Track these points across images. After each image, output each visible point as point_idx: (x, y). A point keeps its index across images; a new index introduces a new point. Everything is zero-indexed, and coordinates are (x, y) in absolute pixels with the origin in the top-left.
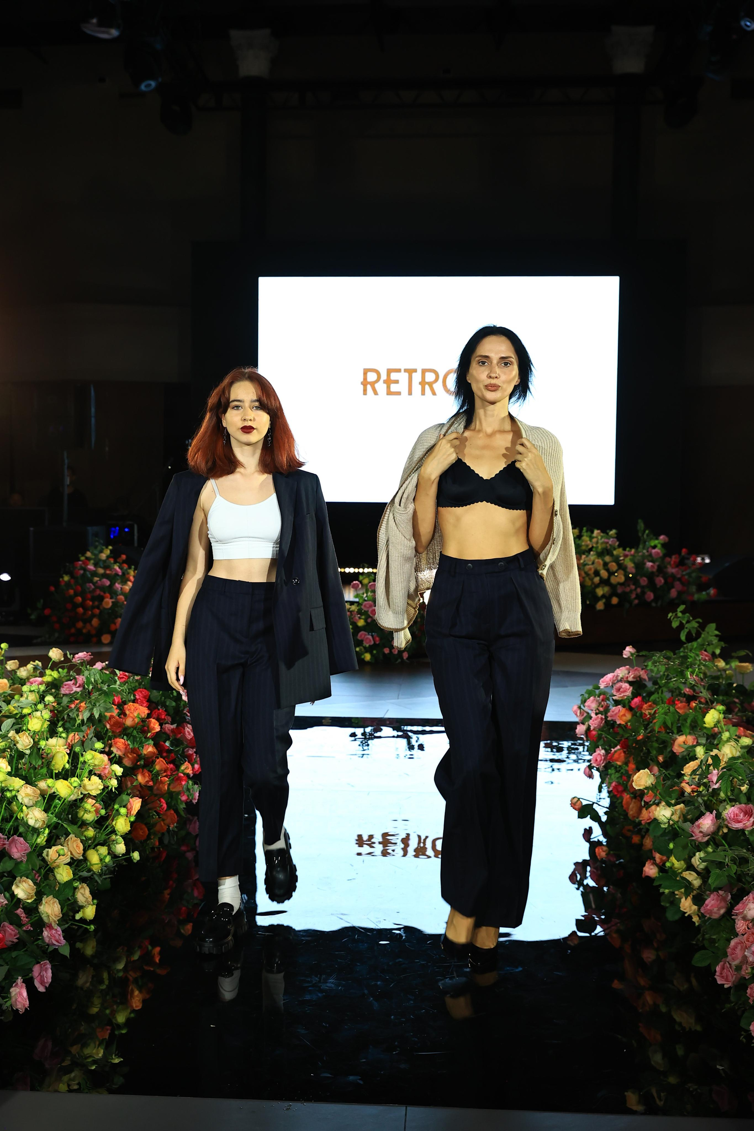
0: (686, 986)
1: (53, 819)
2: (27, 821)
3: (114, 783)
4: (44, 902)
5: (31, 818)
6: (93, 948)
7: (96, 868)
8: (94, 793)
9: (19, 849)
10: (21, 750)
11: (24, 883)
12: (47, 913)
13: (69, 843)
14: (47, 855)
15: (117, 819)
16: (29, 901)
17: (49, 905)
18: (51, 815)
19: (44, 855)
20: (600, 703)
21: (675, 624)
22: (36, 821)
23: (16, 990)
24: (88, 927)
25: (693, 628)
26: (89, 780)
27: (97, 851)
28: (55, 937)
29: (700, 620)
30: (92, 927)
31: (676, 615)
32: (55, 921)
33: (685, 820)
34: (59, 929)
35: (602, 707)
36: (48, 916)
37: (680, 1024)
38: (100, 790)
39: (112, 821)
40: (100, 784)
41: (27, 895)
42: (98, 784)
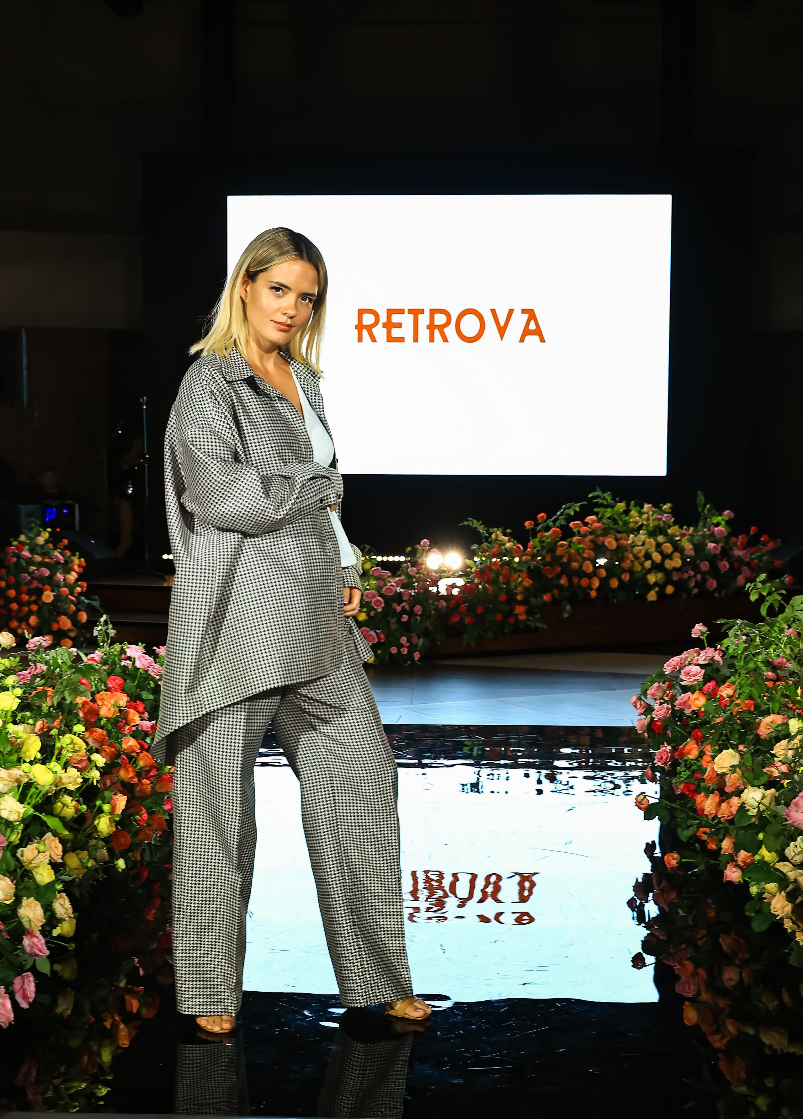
0: (776, 1003)
1: (29, 810)
3: (95, 775)
4: (24, 904)
5: (5, 810)
6: (72, 971)
7: (78, 873)
8: (71, 787)
11: (1, 882)
12: (28, 917)
13: (46, 843)
14: (22, 855)
15: (99, 818)
16: (8, 902)
17: (30, 907)
18: (27, 806)
19: (19, 854)
20: (665, 693)
21: (753, 597)
22: (10, 813)
24: (68, 946)
25: (776, 600)
26: (66, 772)
27: (77, 855)
28: (36, 945)
29: (784, 592)
30: (72, 946)
31: (755, 585)
32: (37, 928)
33: (778, 804)
34: (41, 936)
35: (667, 696)
36: (30, 921)
37: (770, 1047)
38: (78, 784)
39: (94, 820)
40: (78, 777)
41: (6, 896)
42: (76, 776)
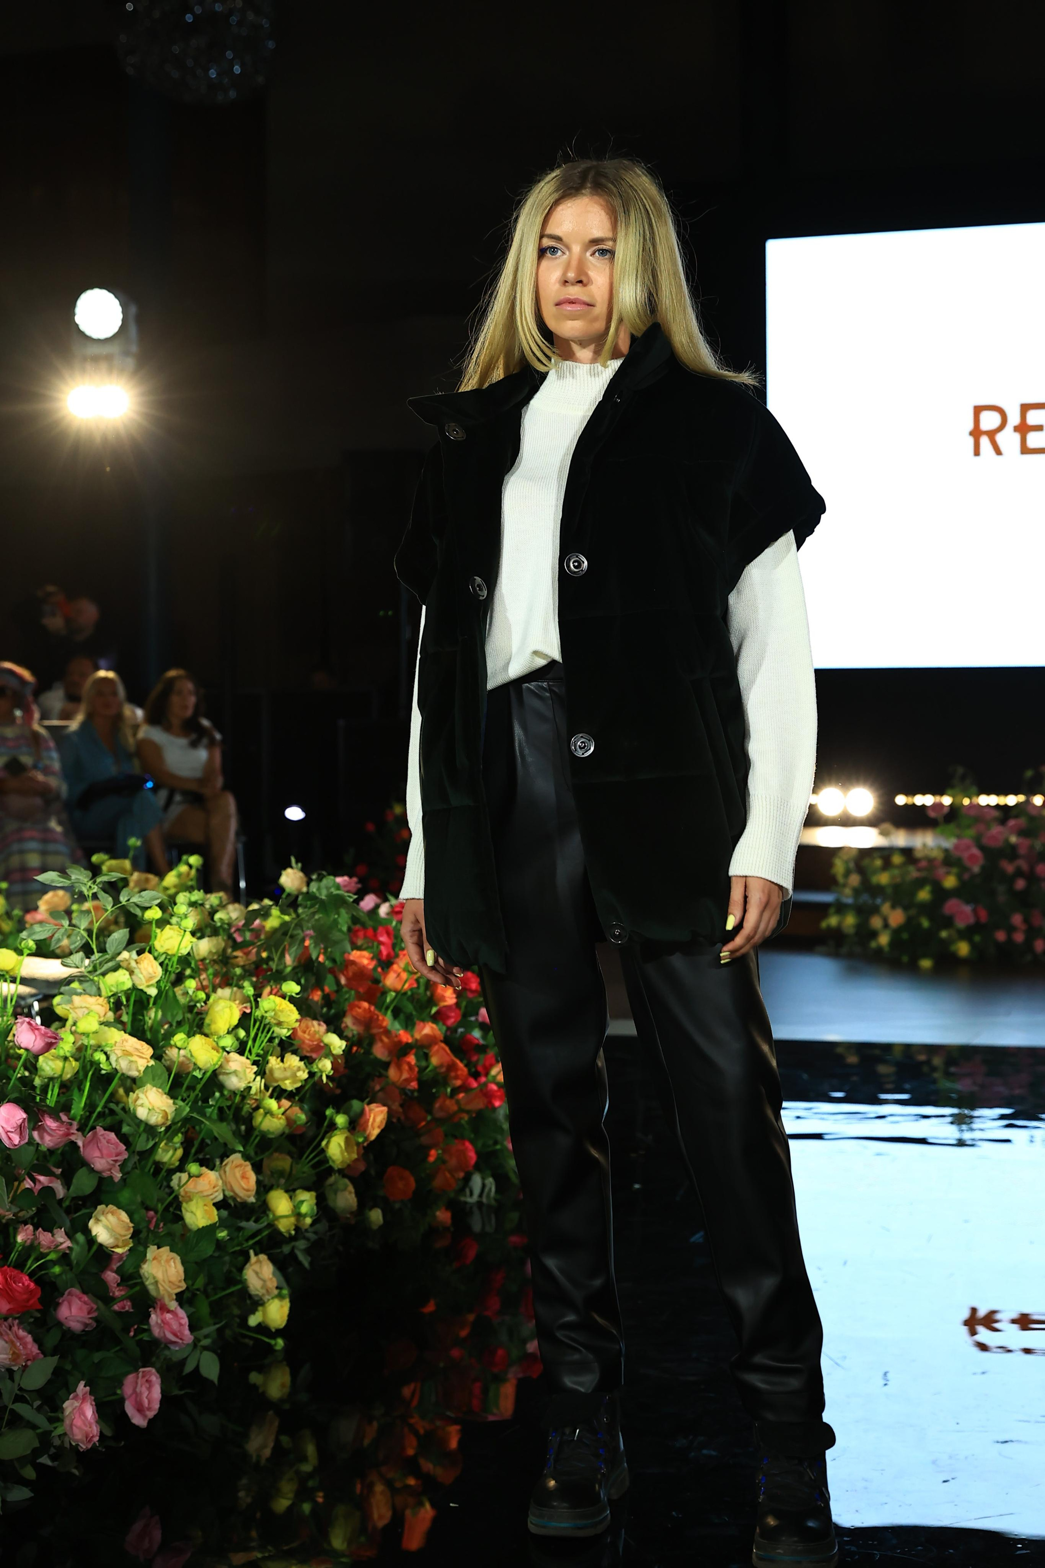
1: (184, 1110)
2: (135, 1110)
3: (326, 1065)
4: (149, 1256)
5: (142, 1105)
6: (283, 1385)
7: (285, 1226)
8: (290, 1086)
9: (105, 1152)
10: (140, 987)
11: (110, 1216)
12: (154, 1278)
13: (227, 1169)
14: (179, 1183)
15: (331, 1137)
16: (119, 1251)
17: (160, 1262)
18: (180, 1103)
19: (174, 1183)
22: (149, 1110)
23: (73, 1404)
24: (273, 1342)
26: (282, 1061)
27: (291, 1196)
28: (173, 1327)
30: (282, 1343)
32: (170, 1295)
34: (182, 1313)
36: (156, 1283)
38: (301, 1081)
39: (322, 1139)
40: (299, 1069)
41: (116, 1239)
42: (295, 1069)
